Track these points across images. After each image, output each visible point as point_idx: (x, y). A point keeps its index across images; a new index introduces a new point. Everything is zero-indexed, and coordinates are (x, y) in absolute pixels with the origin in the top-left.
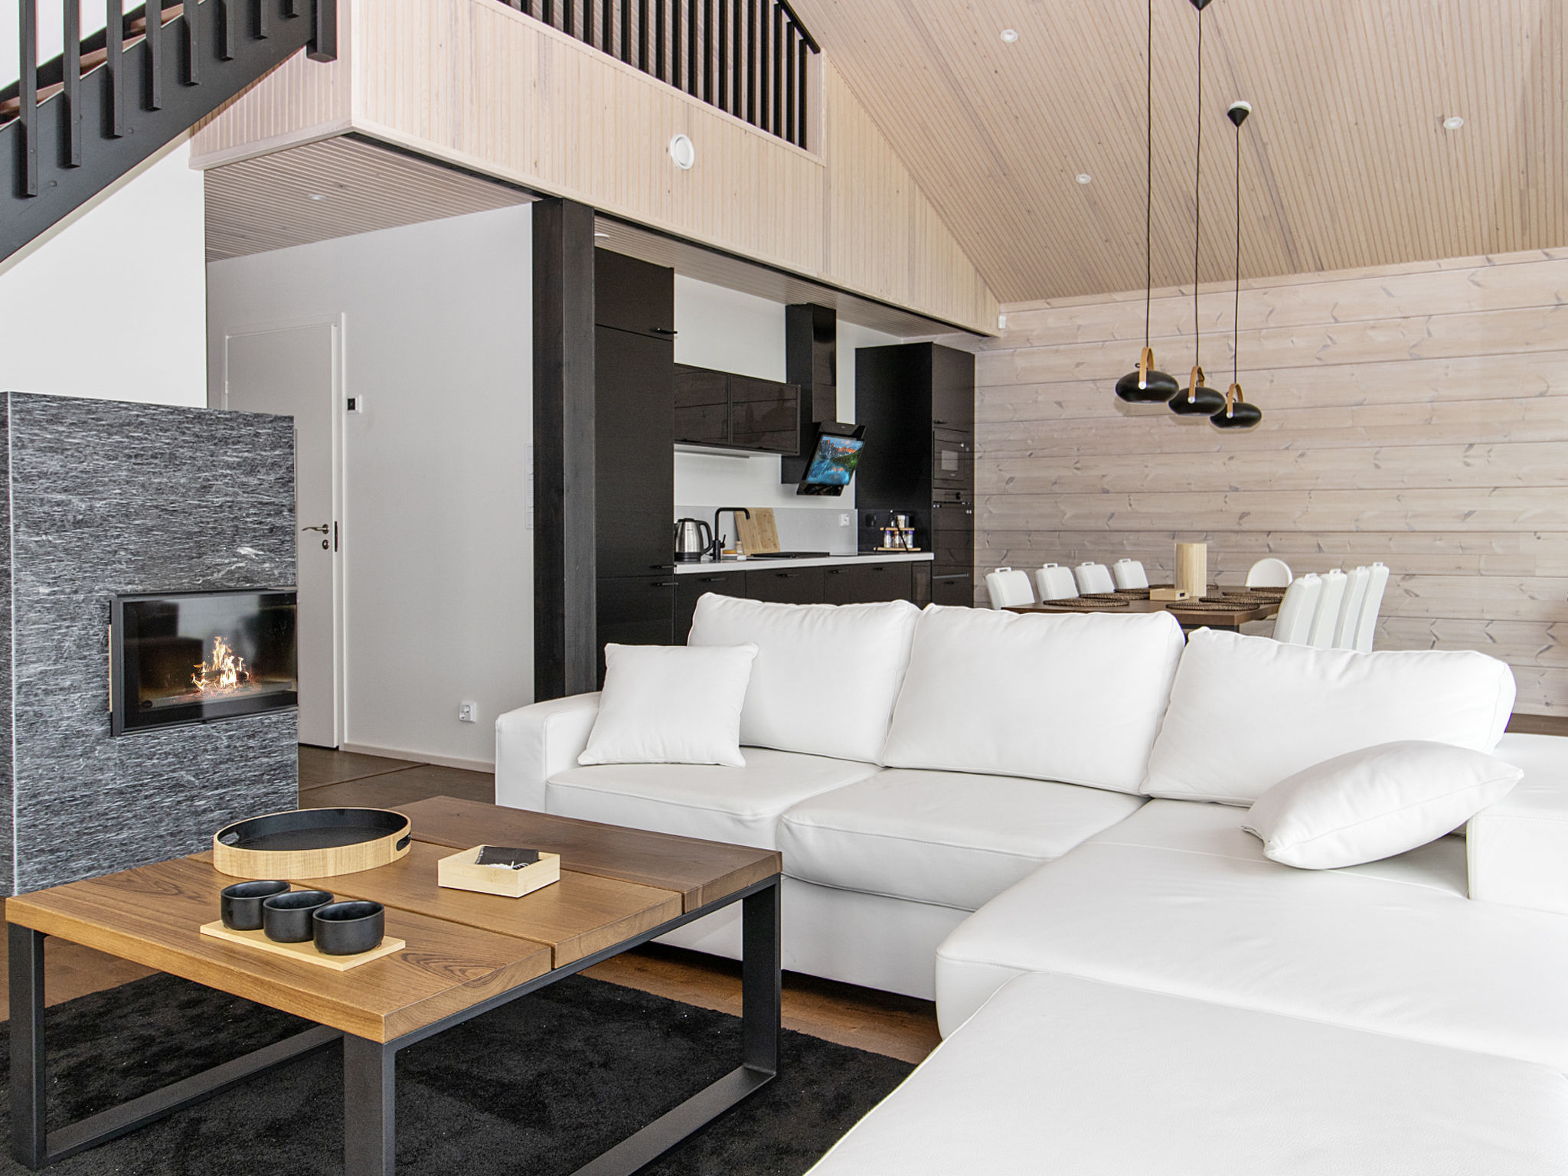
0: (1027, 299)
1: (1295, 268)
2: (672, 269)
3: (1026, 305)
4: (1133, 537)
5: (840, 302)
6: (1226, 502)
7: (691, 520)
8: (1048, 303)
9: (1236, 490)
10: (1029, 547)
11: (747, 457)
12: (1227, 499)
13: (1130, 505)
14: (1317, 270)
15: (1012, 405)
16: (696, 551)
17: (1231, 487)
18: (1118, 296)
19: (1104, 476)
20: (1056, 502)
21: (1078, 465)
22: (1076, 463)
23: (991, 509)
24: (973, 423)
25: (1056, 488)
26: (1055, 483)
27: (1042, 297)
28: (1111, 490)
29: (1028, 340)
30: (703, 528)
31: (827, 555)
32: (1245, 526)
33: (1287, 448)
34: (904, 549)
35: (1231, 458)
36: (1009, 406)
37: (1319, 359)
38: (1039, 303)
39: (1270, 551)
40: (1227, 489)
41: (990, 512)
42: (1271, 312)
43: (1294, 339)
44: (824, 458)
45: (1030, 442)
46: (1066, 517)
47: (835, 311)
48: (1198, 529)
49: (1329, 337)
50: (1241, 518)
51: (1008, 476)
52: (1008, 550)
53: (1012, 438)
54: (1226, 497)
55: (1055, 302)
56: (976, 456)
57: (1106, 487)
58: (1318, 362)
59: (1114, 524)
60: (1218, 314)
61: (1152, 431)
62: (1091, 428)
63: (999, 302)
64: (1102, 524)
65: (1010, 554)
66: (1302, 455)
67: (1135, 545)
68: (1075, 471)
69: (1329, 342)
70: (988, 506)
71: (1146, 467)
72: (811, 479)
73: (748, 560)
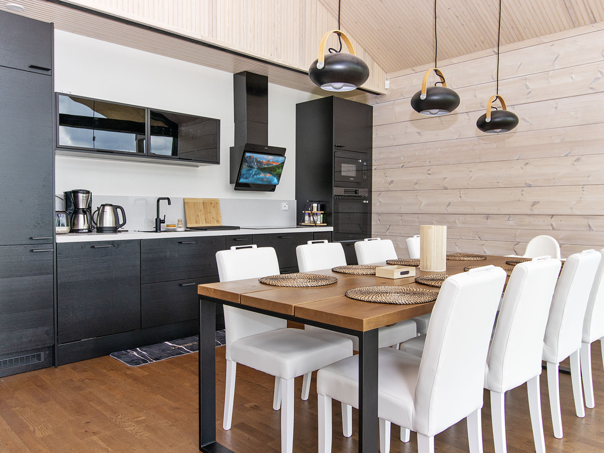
0: (401, 69)
1: (575, 24)
2: (52, 24)
3: (401, 72)
4: (462, 218)
5: (270, 72)
6: (522, 195)
7: (111, 205)
8: (413, 70)
9: (530, 186)
10: (401, 224)
11: (198, 166)
12: (523, 193)
13: (461, 197)
14: (591, 23)
15: (392, 136)
16: (111, 226)
17: (526, 184)
18: (454, 60)
19: (444, 178)
20: (417, 196)
21: (429, 172)
22: (428, 171)
23: (381, 200)
24: (371, 148)
25: (417, 187)
26: (416, 183)
27: (410, 67)
28: (449, 188)
29: (402, 94)
30: (119, 210)
31: (238, 228)
32: (536, 212)
33: (567, 156)
34: (314, 225)
35: (526, 164)
36: (391, 137)
37: (592, 88)
38: (409, 71)
39: (553, 229)
40: (523, 186)
41: (381, 202)
42: (557, 58)
43: (573, 76)
44: (251, 167)
45: (402, 158)
46: (422, 204)
47: (267, 77)
48: (504, 213)
49: (599, 71)
50: (533, 205)
51: (390, 180)
52: (390, 225)
53: (392, 156)
54: (523, 191)
55: (417, 69)
56: (373, 168)
57: (446, 185)
58: (591, 91)
59: (451, 210)
60: (520, 63)
61: (475, 147)
62: (437, 148)
63: (386, 73)
64: (443, 210)
65: (390, 228)
66: (578, 160)
67: (463, 223)
68: (427, 175)
69: (600, 75)
70: (379, 198)
71: (471, 171)
72: (242, 181)
73: (186, 231)
